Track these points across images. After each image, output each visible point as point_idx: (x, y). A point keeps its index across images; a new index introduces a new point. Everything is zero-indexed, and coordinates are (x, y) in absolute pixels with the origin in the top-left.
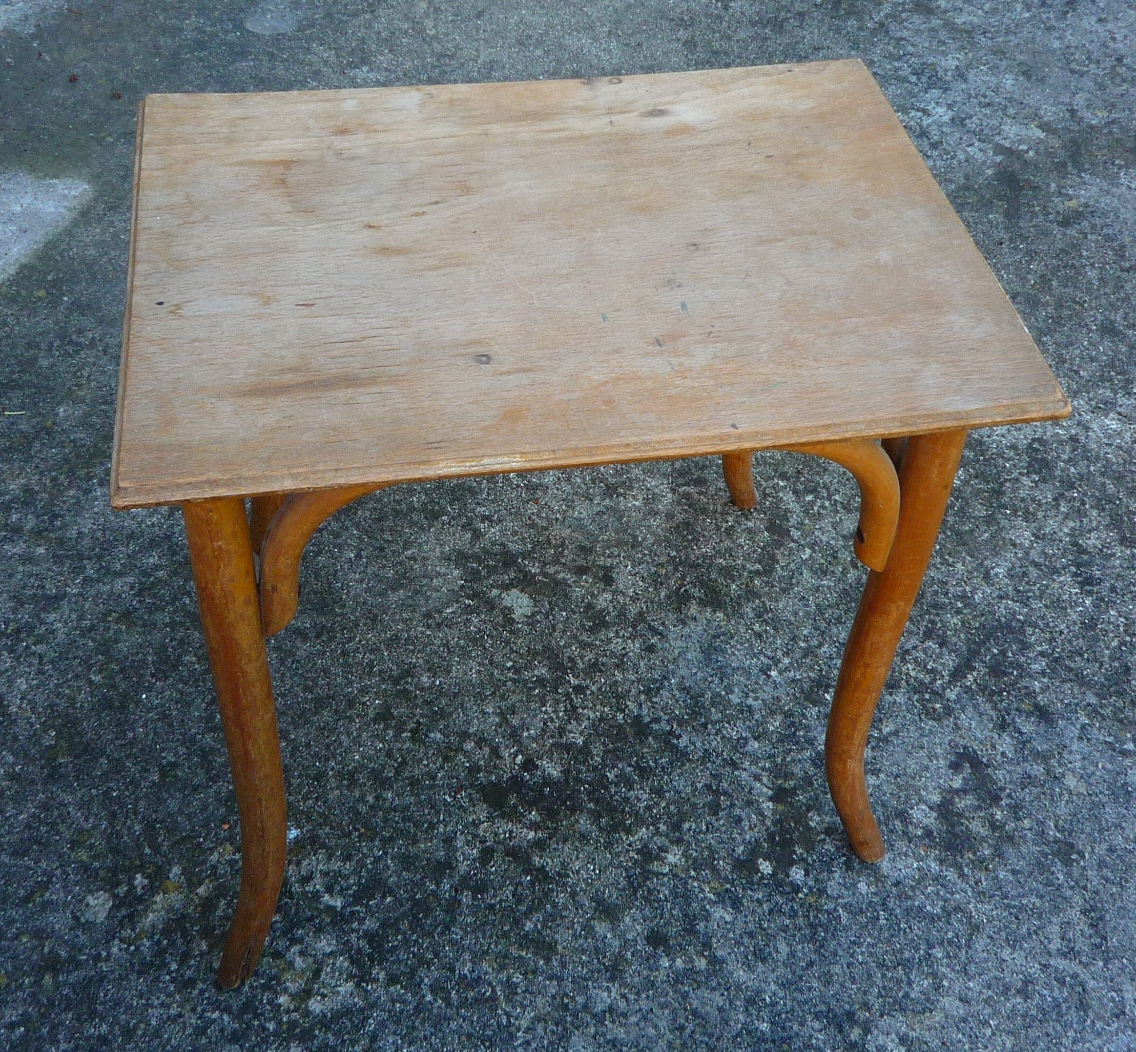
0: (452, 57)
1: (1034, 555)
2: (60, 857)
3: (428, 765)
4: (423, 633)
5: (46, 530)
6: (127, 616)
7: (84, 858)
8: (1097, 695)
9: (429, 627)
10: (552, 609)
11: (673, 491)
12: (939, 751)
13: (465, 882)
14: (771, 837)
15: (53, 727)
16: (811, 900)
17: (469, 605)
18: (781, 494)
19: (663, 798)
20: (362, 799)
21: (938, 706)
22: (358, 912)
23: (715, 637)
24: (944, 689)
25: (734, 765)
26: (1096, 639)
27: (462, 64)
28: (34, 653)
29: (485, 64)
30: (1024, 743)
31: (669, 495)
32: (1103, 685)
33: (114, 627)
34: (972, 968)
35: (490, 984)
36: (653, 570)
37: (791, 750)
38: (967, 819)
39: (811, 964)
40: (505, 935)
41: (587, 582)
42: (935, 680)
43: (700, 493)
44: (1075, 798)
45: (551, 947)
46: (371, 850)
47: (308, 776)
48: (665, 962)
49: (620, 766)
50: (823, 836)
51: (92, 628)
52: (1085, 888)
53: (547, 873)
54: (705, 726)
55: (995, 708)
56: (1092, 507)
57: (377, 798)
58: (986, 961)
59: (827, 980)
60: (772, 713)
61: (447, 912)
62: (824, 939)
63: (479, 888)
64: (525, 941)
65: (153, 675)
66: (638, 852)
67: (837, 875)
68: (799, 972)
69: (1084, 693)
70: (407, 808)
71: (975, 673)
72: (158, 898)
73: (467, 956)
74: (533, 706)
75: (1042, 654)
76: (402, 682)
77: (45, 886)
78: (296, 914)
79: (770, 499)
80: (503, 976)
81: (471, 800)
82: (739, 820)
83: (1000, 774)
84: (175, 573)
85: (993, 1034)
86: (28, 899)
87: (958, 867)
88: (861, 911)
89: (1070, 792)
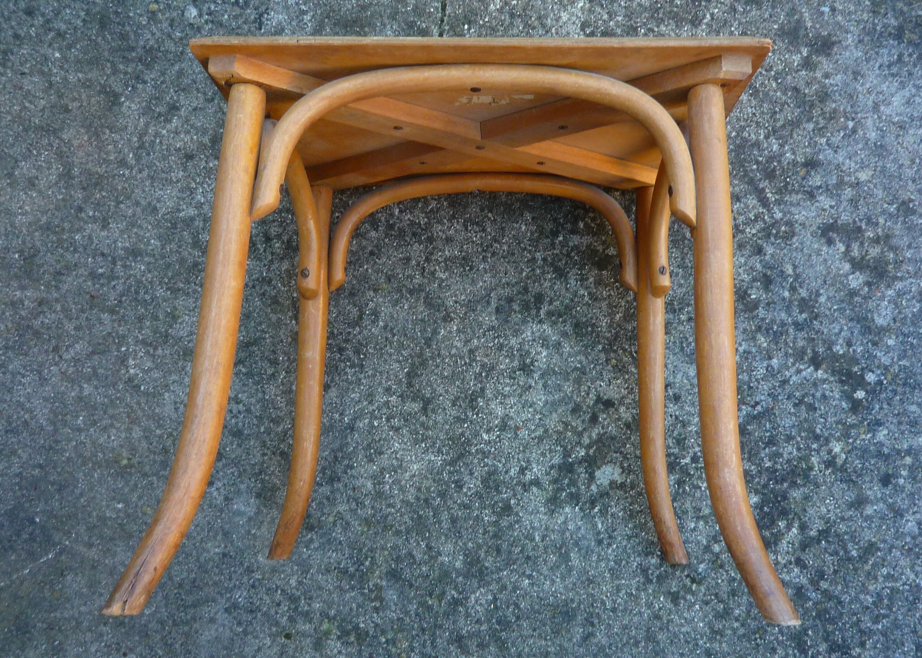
3: (723, 581)
4: (613, 551)
8: (808, 121)
9: (609, 545)
10: (621, 453)
11: (540, 322)
12: (816, 246)
13: (814, 583)
14: (841, 382)
16: (889, 377)
17: (600, 510)
18: (571, 244)
19: (793, 438)
20: (734, 630)
21: (783, 228)
22: (813, 653)
23: (682, 349)
24: (772, 217)
25: (785, 382)
26: (766, 94)
30: (828, 190)
31: (545, 327)
32: (802, 112)
35: (883, 588)
36: (609, 367)
37: (785, 340)
38: (866, 255)
40: (856, 570)
41: (605, 419)
42: (764, 220)
43: (551, 303)
44: (874, 181)
45: (872, 545)
46: (773, 634)
48: (901, 481)
49: (763, 455)
50: (851, 350)
53: (823, 530)
54: (750, 388)
55: (797, 193)
56: (658, 27)
57: (737, 620)
60: (754, 339)
61: (830, 600)
62: (915, 381)
63: (821, 575)
64: (863, 558)
66: (827, 468)
67: (878, 354)
69: (804, 128)
71: (767, 191)
73: (862, 597)
74: (698, 494)
75: (767, 137)
76: (651, 577)
79: (573, 254)
80: (881, 579)
82: (824, 396)
83: (844, 217)
87: (895, 278)
88: (905, 351)
89: (870, 182)
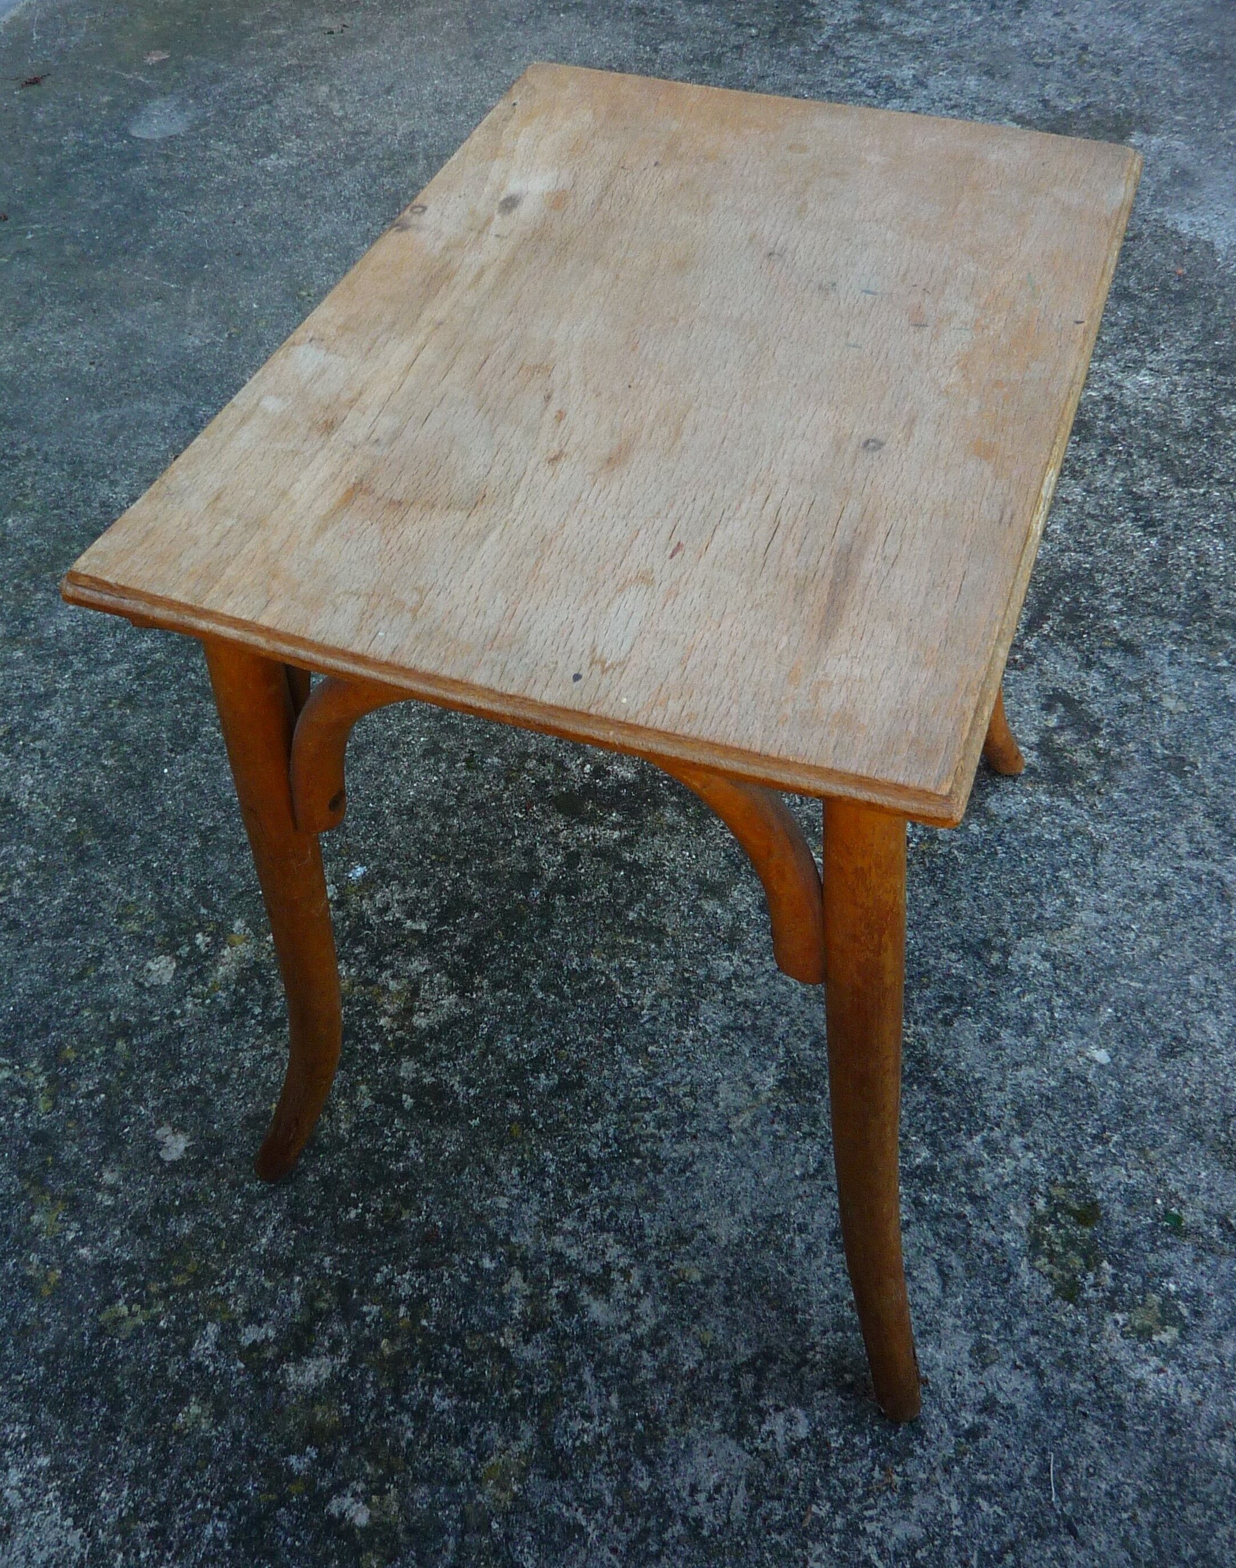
0: (367, 133)
1: (1088, 508)
2: (107, 931)
3: (489, 789)
5: (20, 634)
6: (128, 700)
7: (135, 928)
8: (1180, 623)
12: (1027, 696)
13: (554, 887)
15: (72, 814)
16: (924, 847)
20: (426, 830)
21: (1018, 657)
22: (446, 931)
24: (1021, 641)
26: (1168, 574)
27: (380, 139)
28: (34, 750)
29: (404, 135)
30: (1114, 677)
32: (1185, 613)
33: (117, 712)
34: (1103, 882)
35: (603, 973)
38: (1070, 752)
39: (935, 904)
40: (608, 927)
44: (1176, 717)
45: (661, 931)
46: (447, 873)
47: (362, 818)
51: (93, 717)
52: (1204, 794)
53: (640, 865)
55: (1078, 650)
56: (1140, 457)
57: (443, 827)
58: (1117, 873)
59: (955, 915)
61: (541, 916)
62: (944, 879)
63: (572, 890)
64: (631, 929)
65: (171, 751)
68: (924, 912)
69: (1167, 624)
70: (477, 830)
71: (1050, 622)
72: (225, 952)
73: (572, 952)
75: (1116, 595)
77: (98, 961)
78: (380, 942)
80: (615, 964)
81: (544, 812)
83: (1095, 707)
84: (174, 653)
85: (1138, 936)
86: (80, 976)
87: (1071, 797)
88: (978, 850)
89: (1171, 713)
